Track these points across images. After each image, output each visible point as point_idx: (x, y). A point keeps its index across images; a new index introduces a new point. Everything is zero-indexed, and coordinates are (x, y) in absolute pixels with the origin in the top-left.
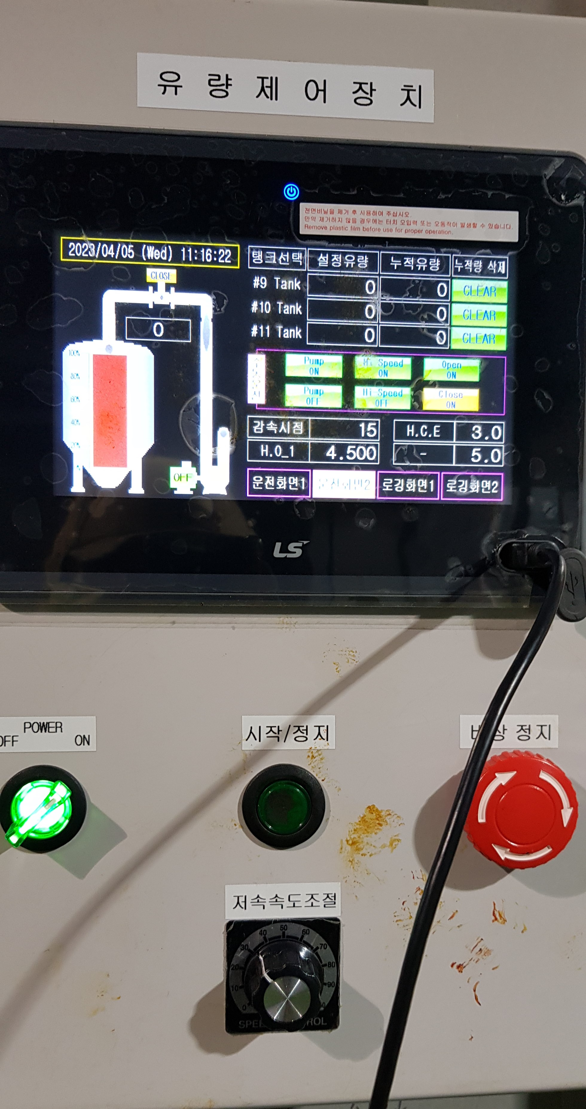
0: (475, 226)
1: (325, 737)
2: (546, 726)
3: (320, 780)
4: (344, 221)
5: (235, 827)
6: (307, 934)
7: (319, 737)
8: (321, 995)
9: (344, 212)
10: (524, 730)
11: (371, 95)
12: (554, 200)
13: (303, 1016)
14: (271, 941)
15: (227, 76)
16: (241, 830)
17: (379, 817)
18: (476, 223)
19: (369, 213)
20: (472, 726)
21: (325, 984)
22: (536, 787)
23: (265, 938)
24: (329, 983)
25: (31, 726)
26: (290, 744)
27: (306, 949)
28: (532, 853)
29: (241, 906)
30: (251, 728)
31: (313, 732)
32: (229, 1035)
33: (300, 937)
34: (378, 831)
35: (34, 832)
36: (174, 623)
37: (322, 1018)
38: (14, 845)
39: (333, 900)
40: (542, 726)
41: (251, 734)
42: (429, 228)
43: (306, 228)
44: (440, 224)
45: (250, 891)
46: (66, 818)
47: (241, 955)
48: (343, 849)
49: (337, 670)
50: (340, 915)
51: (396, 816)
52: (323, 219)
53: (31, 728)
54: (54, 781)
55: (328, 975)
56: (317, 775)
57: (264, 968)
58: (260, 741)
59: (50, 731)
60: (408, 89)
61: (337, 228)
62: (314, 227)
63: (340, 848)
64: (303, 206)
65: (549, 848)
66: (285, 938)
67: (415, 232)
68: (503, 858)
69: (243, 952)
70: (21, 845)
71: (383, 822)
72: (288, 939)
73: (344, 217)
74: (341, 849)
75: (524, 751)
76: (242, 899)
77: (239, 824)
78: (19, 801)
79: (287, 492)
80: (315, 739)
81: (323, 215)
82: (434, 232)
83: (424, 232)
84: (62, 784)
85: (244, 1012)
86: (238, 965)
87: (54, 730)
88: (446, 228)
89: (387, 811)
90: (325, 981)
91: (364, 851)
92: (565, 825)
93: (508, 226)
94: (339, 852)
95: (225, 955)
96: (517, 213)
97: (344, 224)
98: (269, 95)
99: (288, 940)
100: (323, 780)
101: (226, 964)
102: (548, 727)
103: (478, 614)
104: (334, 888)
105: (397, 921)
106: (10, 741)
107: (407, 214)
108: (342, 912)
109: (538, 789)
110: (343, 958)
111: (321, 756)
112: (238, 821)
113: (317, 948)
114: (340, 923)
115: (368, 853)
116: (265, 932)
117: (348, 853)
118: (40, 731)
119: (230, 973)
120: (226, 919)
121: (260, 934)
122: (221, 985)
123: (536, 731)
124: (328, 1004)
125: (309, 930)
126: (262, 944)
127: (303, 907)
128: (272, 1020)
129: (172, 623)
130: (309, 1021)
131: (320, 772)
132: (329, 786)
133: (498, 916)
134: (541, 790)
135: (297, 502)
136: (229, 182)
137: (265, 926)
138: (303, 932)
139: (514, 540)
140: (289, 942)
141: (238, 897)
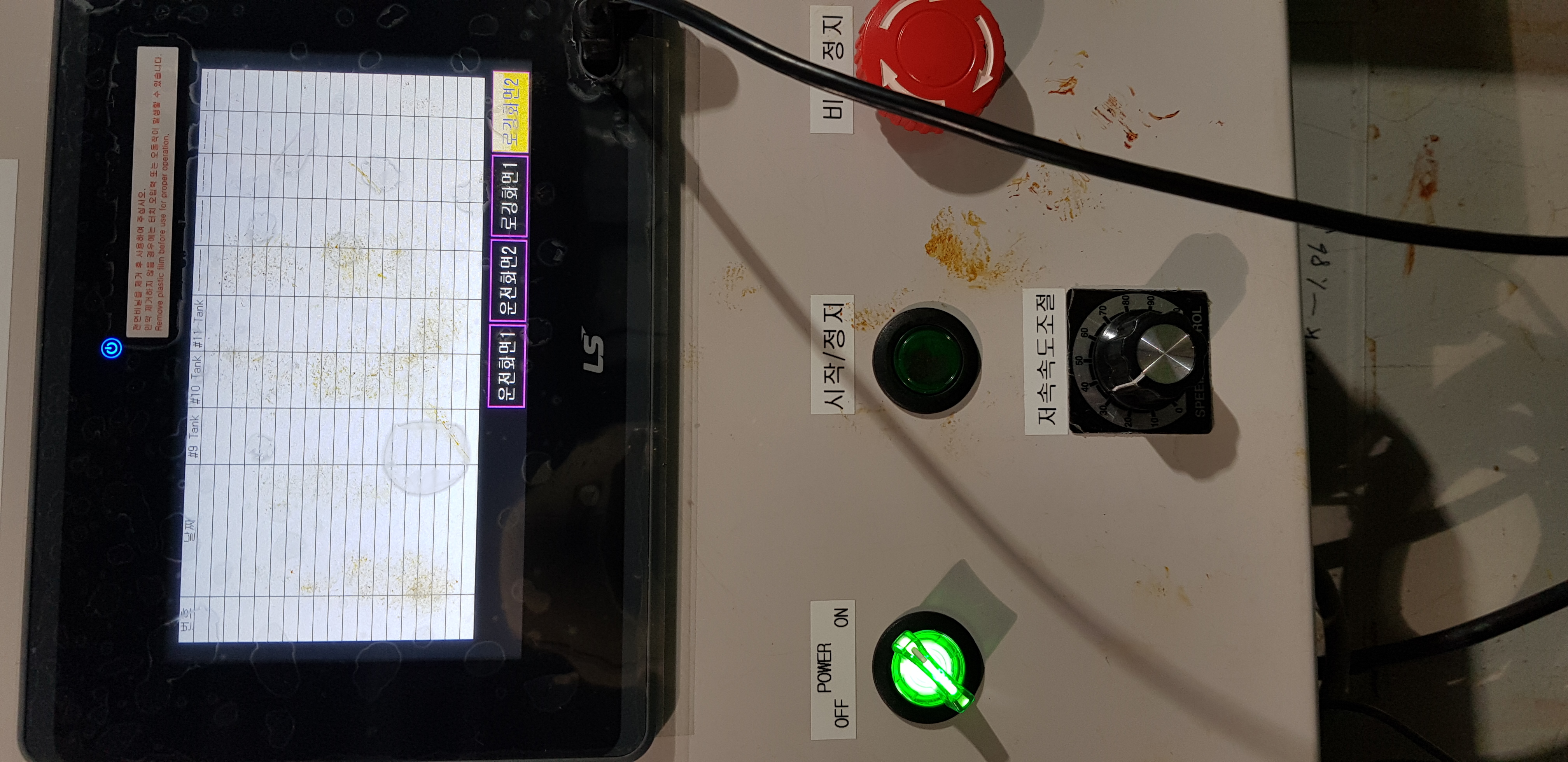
0: (157, 105)
1: (838, 308)
2: (824, 21)
3: (894, 315)
4: (150, 278)
5: (952, 423)
6: (1087, 331)
7: (839, 315)
8: (1162, 313)
9: (138, 278)
10: (830, 51)
13: (1187, 332)
14: (1096, 377)
16: (955, 415)
17: (939, 239)
18: (153, 104)
19: (140, 246)
20: (825, 117)
22: (901, 35)
23: (1092, 385)
24: (1150, 303)
25: (822, 683)
26: (848, 352)
27: (1105, 333)
28: (985, 41)
29: (1052, 416)
30: (826, 402)
31: (832, 323)
32: (1212, 431)
33: (1091, 340)
34: (958, 241)
35: (957, 678)
36: (690, 503)
37: (1193, 312)
38: (971, 700)
39: (1045, 298)
40: (824, 27)
41: (835, 402)
42: (161, 166)
43: (159, 329)
44: (156, 152)
45: (1033, 403)
46: (940, 637)
47: (1113, 415)
48: (982, 285)
49: (752, 291)
50: (1064, 289)
51: (940, 218)
52: (147, 306)
53: (825, 683)
54: (893, 652)
55: (1138, 304)
56: (888, 318)
57: (1127, 384)
58: (843, 391)
59: (829, 659)
61: (161, 288)
62: (162, 320)
63: (979, 289)
64: (130, 333)
65: (979, 19)
66: (1092, 359)
67: (165, 185)
68: (991, 79)
69: (1109, 413)
70: (974, 694)
71: (948, 234)
72: (1092, 354)
73: (145, 279)
74: (980, 287)
75: (855, 50)
76: (1043, 414)
77: (949, 417)
78: (918, 697)
79: (518, 356)
80: (842, 321)
81: (143, 306)
82: (165, 159)
83: (165, 173)
84: (895, 643)
85: (1185, 411)
86: (1125, 419)
87: (827, 654)
88: (160, 142)
89: (933, 229)
90: (1147, 307)
91: (984, 259)
93: (158, 60)
94: (985, 290)
95: (1113, 434)
96: (141, 49)
97: (154, 278)
99: (1094, 355)
100: (894, 311)
101: (1124, 433)
102: (826, 19)
104: (1029, 296)
105: (1072, 217)
106: (842, 710)
107: (141, 195)
108: (1060, 287)
110: (1118, 286)
111: (863, 313)
112: (946, 419)
113: (1105, 318)
114: (1074, 290)
115: (985, 253)
116: (1084, 385)
117: (986, 279)
118: (829, 672)
119: (1137, 428)
120: (1067, 434)
121: (1086, 391)
122: (1153, 443)
123: (831, 35)
124: (1176, 305)
125: (1082, 329)
126: (1099, 389)
127: (1053, 336)
128: (1192, 373)
129: (691, 505)
130: (1196, 327)
131: (883, 315)
132: (901, 303)
133: (1067, 88)
134: (904, 27)
135: (532, 343)
136: (99, 432)
137: (1076, 385)
138: (1084, 336)
139: (579, 57)
140: (1096, 353)
141: (1040, 418)
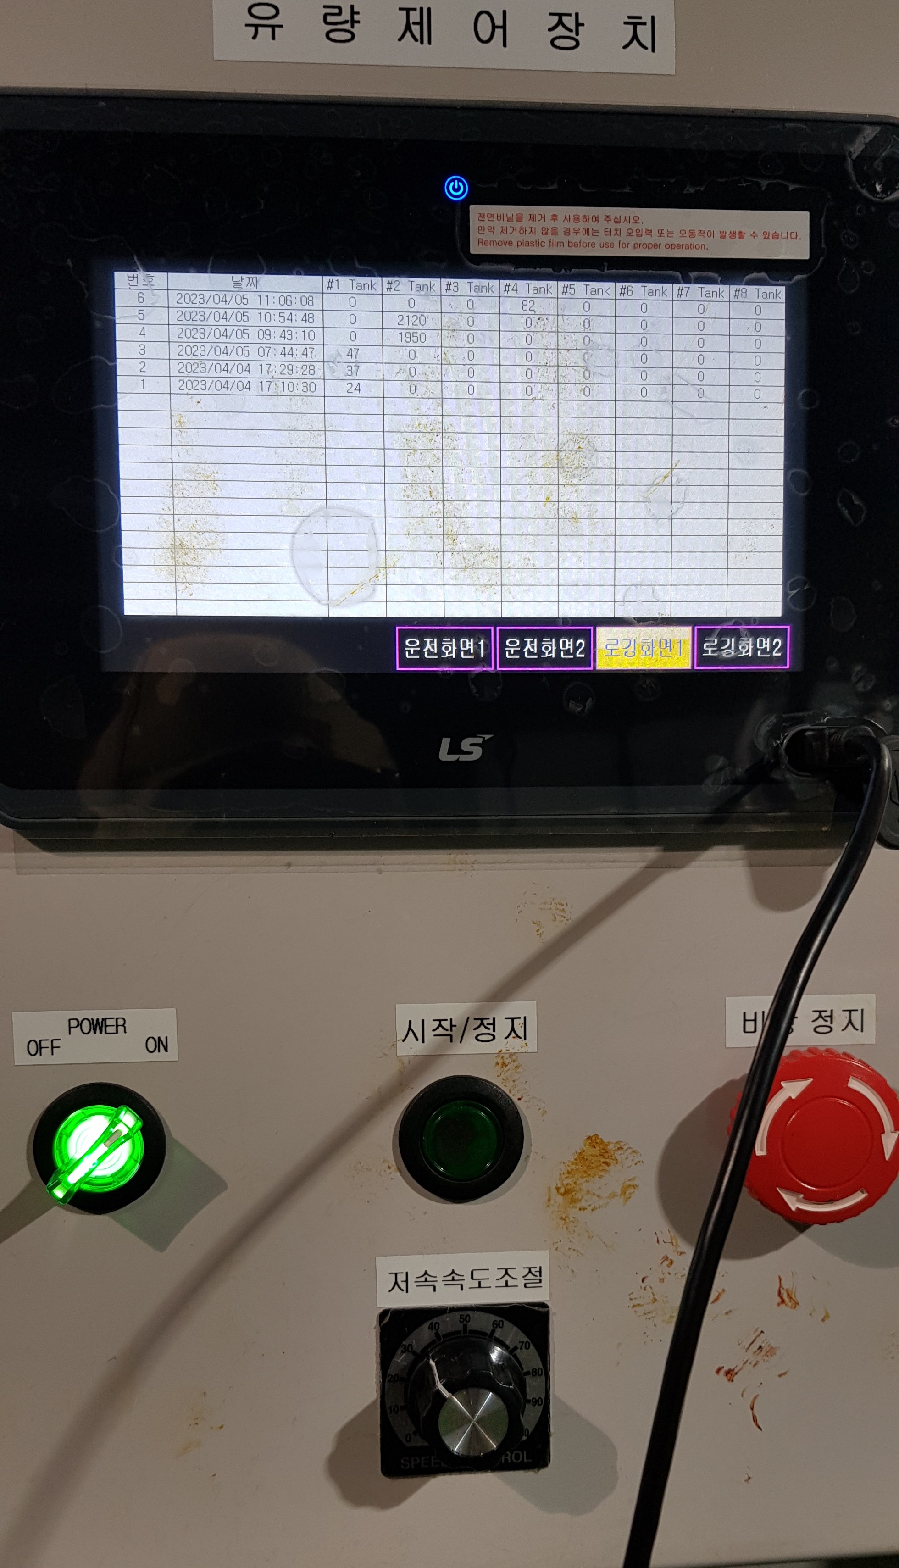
0: (742, 235)
1: (521, 1034)
2: (857, 1010)
3: (515, 1100)
4: (539, 231)
5: (389, 1171)
6: (500, 1327)
7: (513, 1034)
8: (522, 1416)
9: (538, 217)
10: (822, 1018)
11: (577, 34)
12: (865, 192)
13: (499, 1447)
14: (446, 1339)
15: (352, 7)
16: (398, 1174)
17: (605, 1152)
18: (743, 230)
19: (576, 219)
20: (745, 1014)
21: (529, 1401)
22: (842, 1102)
23: (437, 1334)
24: (534, 1400)
25: (80, 1024)
26: (470, 1046)
27: (499, 1349)
28: (838, 1200)
29: (400, 1288)
30: (410, 1022)
31: (503, 1027)
32: (384, 1477)
33: (489, 1332)
34: (603, 1173)
35: (87, 1183)
36: (289, 865)
37: (525, 1452)
38: (61, 1200)
39: (538, 1277)
40: (850, 1011)
41: (411, 1032)
42: (670, 241)
43: (481, 244)
44: (687, 235)
45: (414, 1265)
46: (136, 1161)
47: (401, 1360)
48: (552, 1202)
49: (539, 933)
50: (549, 1299)
51: (630, 1151)
52: (506, 228)
53: (79, 1027)
54: (117, 1107)
55: (533, 1387)
56: (510, 1092)
57: (437, 1378)
58: (423, 1042)
59: (108, 1031)
60: (634, 22)
61: (528, 244)
62: (492, 242)
63: (547, 1198)
64: (475, 210)
65: (863, 1193)
66: (467, 1334)
67: (648, 246)
68: (793, 1209)
69: (404, 1355)
70: (70, 1203)
71: (611, 1160)
72: (472, 1335)
73: (538, 225)
74: (549, 1200)
75: (823, 1049)
76: (402, 1277)
77: (395, 1167)
78: (64, 1137)
79: (457, 661)
80: (506, 1038)
81: (505, 223)
82: (678, 246)
83: (663, 246)
84: (128, 1109)
85: (408, 1445)
86: (396, 1375)
87: (113, 1029)
88: (698, 240)
89: (616, 1143)
90: (529, 1397)
91: (583, 1204)
92: (887, 1157)
93: (794, 236)
94: (545, 1205)
95: (379, 1361)
96: (807, 214)
97: (539, 236)
98: (418, 36)
99: (471, 1337)
100: (519, 1099)
101: (380, 1374)
102: (859, 1012)
103: (754, 843)
104: (540, 1258)
105: (634, 1306)
106: (48, 1047)
107: (636, 219)
108: (551, 1294)
109: (846, 1103)
110: (553, 1363)
111: (516, 1064)
112: (394, 1163)
113: (516, 1348)
114: (548, 1311)
115: (590, 1205)
116: (437, 1325)
117: (558, 1207)
118: (92, 1031)
119: (386, 1387)
120: (378, 1306)
121: (429, 1328)
122: (370, 1408)
123: (841, 1019)
124: (534, 1431)
125: (502, 1321)
126: (432, 1343)
127: (493, 1287)
128: (451, 1453)
129: (286, 865)
130: (507, 1455)
131: (515, 1087)
132: (528, 1107)
133: (785, 1297)
134: (851, 1106)
135: (472, 677)
136: (359, 174)
137: (436, 1316)
138: (494, 1323)
139: (808, 726)
140: (474, 1339)
141: (396, 1274)
